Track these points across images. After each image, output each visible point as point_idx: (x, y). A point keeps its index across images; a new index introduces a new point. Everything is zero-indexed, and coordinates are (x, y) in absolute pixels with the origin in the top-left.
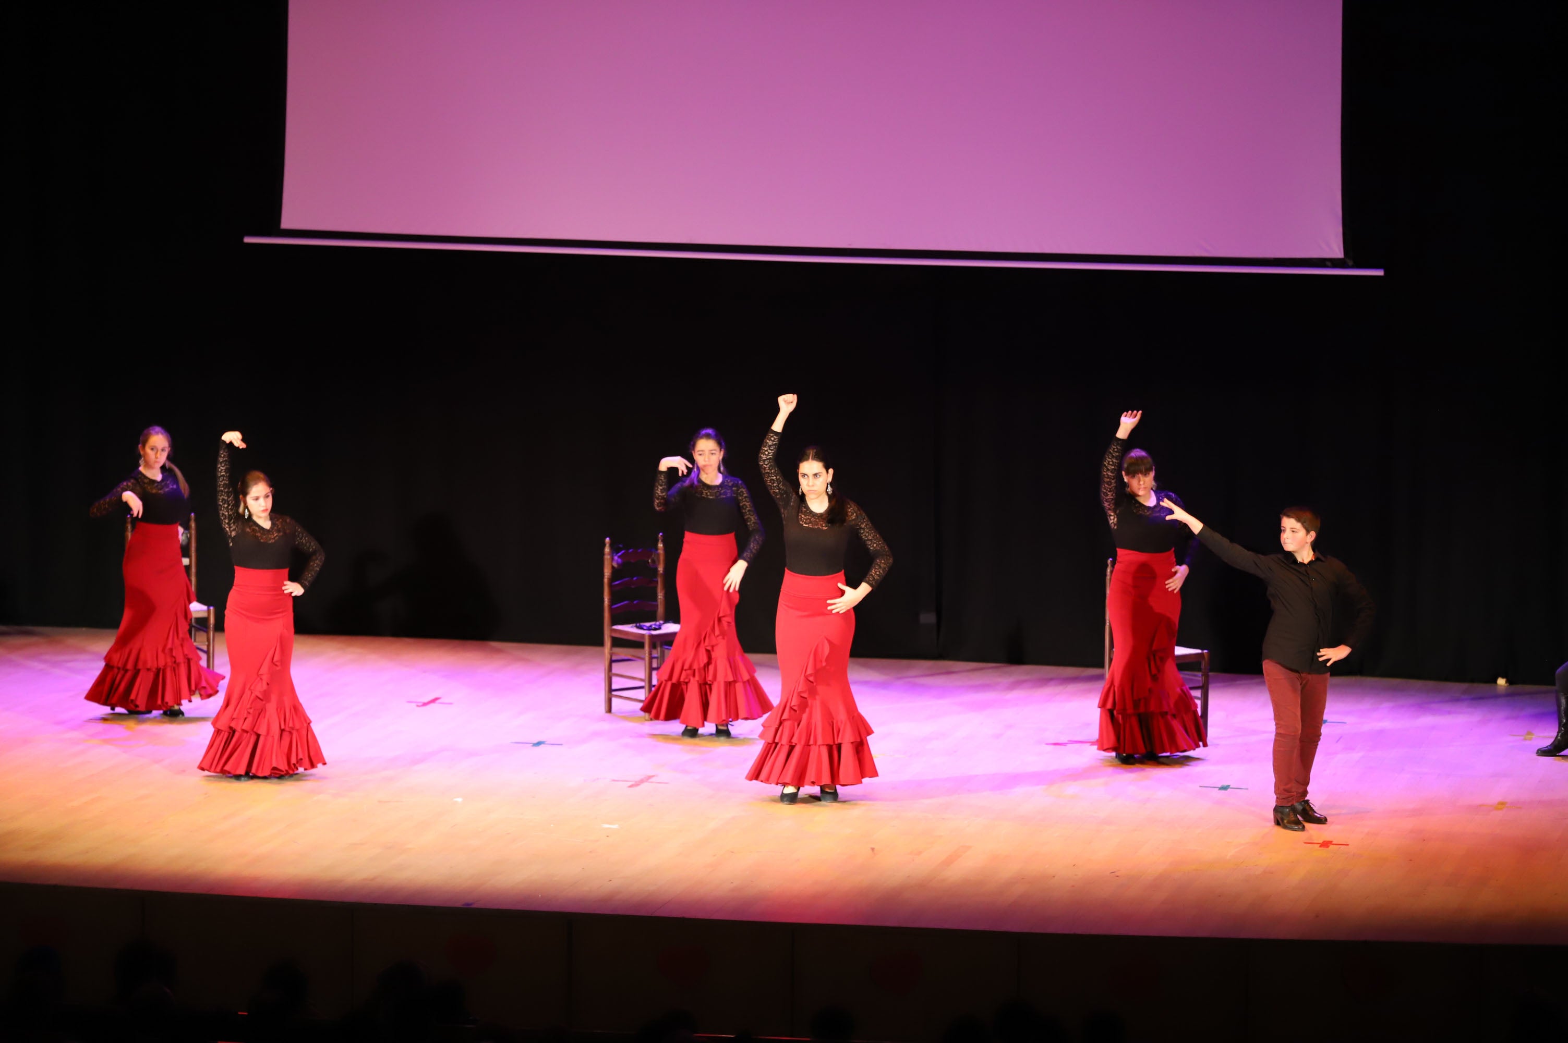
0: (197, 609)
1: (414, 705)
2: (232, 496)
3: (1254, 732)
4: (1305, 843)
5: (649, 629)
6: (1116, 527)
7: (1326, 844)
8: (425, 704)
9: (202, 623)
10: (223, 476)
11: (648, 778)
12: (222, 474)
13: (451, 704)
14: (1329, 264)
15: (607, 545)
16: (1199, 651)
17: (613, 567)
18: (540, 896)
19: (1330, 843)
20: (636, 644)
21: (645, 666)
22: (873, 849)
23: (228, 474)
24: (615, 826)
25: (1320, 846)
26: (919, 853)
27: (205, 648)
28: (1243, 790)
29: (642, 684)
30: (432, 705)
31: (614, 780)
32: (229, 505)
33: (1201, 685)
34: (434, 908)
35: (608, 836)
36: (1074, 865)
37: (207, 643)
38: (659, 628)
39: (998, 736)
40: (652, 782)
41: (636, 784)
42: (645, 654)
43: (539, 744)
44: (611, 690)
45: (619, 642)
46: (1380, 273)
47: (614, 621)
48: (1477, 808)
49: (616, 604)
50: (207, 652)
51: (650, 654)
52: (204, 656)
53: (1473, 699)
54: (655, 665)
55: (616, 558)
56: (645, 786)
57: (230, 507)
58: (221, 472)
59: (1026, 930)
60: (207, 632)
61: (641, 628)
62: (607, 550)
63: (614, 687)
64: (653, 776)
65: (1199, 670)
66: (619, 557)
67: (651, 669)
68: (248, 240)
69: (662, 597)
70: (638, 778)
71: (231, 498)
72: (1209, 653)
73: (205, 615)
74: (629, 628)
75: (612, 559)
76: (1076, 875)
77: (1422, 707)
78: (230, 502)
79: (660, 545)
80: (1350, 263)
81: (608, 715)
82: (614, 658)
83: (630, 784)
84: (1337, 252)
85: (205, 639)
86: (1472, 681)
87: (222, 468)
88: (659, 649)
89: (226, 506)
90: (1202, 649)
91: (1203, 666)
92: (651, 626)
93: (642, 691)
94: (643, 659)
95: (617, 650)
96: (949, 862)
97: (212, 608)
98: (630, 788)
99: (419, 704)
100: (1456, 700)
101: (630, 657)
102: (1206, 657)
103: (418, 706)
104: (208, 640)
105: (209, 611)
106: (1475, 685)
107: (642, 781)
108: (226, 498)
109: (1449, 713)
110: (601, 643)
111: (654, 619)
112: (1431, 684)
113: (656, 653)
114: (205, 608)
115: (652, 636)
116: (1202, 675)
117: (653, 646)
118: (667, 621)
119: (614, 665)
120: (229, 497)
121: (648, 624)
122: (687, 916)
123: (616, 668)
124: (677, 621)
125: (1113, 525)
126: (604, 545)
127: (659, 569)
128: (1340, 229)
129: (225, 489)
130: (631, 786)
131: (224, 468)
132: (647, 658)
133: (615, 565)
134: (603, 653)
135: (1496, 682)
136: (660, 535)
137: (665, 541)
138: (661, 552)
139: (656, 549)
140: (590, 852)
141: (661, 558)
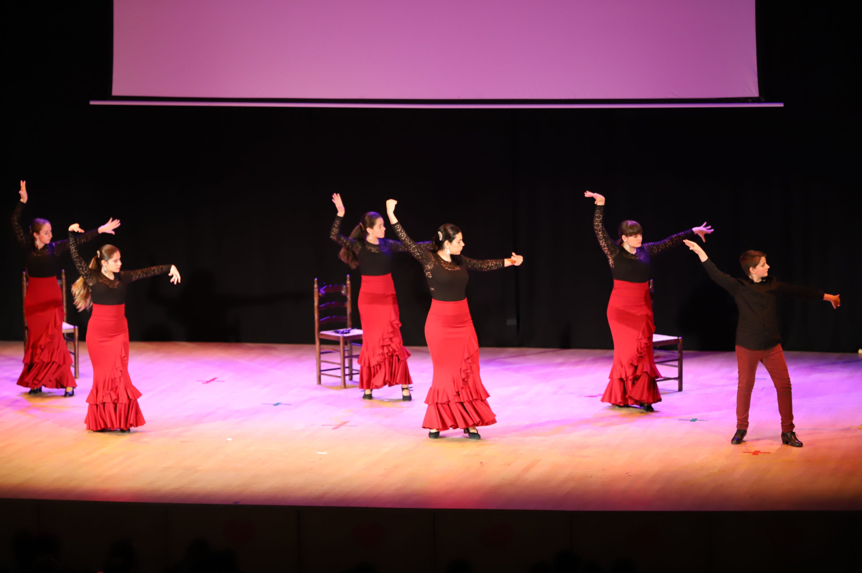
0: (67, 327)
1: (201, 383)
2: (83, 262)
3: (711, 386)
4: (744, 452)
5: (343, 333)
6: (613, 267)
7: (756, 453)
8: (208, 382)
9: (70, 336)
10: (74, 252)
11: (344, 423)
12: (73, 251)
13: (223, 381)
14: (750, 100)
16: (676, 338)
17: (320, 296)
18: (280, 496)
19: (759, 452)
20: (335, 342)
21: (341, 356)
22: (481, 463)
23: (77, 251)
24: (325, 453)
25: (753, 454)
26: (509, 465)
27: (73, 351)
28: (705, 421)
29: (339, 366)
30: (212, 383)
31: (323, 425)
32: (83, 268)
33: (677, 358)
34: (216, 505)
35: (320, 459)
36: (604, 469)
37: (74, 348)
38: (349, 332)
39: (555, 393)
40: (346, 426)
41: (337, 427)
42: (340, 348)
43: (277, 404)
44: (321, 371)
45: (324, 341)
46: (781, 105)
47: (321, 329)
48: (848, 429)
49: (322, 318)
50: (74, 354)
51: (344, 348)
52: (72, 357)
53: (845, 362)
54: (346, 355)
55: (321, 290)
56: (342, 428)
57: (84, 269)
58: (72, 250)
59: (576, 509)
60: (74, 342)
61: (337, 332)
62: (316, 286)
63: (322, 369)
64: (347, 422)
65: (677, 349)
66: (324, 290)
67: (345, 357)
68: (92, 103)
69: (350, 314)
70: (338, 424)
71: (83, 264)
72: (682, 338)
73: (72, 331)
74: (331, 333)
75: (319, 291)
76: (605, 475)
77: (813, 368)
78: (83, 266)
79: (348, 282)
80: (763, 100)
81: (319, 386)
82: (322, 351)
83: (333, 427)
84: (755, 93)
85: (73, 346)
86: (843, 351)
87: (73, 248)
88: (349, 345)
89: (81, 269)
90: (678, 336)
91: (679, 347)
92: (343, 331)
93: (339, 371)
94: (339, 351)
95: (323, 346)
96: (527, 469)
97: (76, 327)
98: (334, 430)
99: (204, 382)
100: (834, 363)
101: (331, 351)
102: (681, 341)
103: (203, 383)
104: (75, 346)
105: (75, 329)
106: (845, 354)
107: (340, 425)
108: (80, 265)
109: (830, 371)
110: (313, 342)
111: (345, 327)
112: (818, 354)
113: (347, 348)
114: (72, 327)
115: (345, 338)
116: (678, 353)
117: (345, 343)
118: (353, 328)
119: (322, 356)
120: (81, 264)
121: (342, 330)
122: (370, 506)
123: (324, 357)
124: (360, 328)
125: (611, 265)
126: (314, 283)
127: (347, 297)
128: (756, 79)
129: (77, 260)
130: (334, 428)
131: (74, 248)
132: (342, 351)
133: (320, 294)
134: (315, 348)
135: (857, 352)
136: (348, 276)
137: (351, 280)
138: (349, 286)
139: (346, 284)
140: (310, 469)
141: (349, 290)
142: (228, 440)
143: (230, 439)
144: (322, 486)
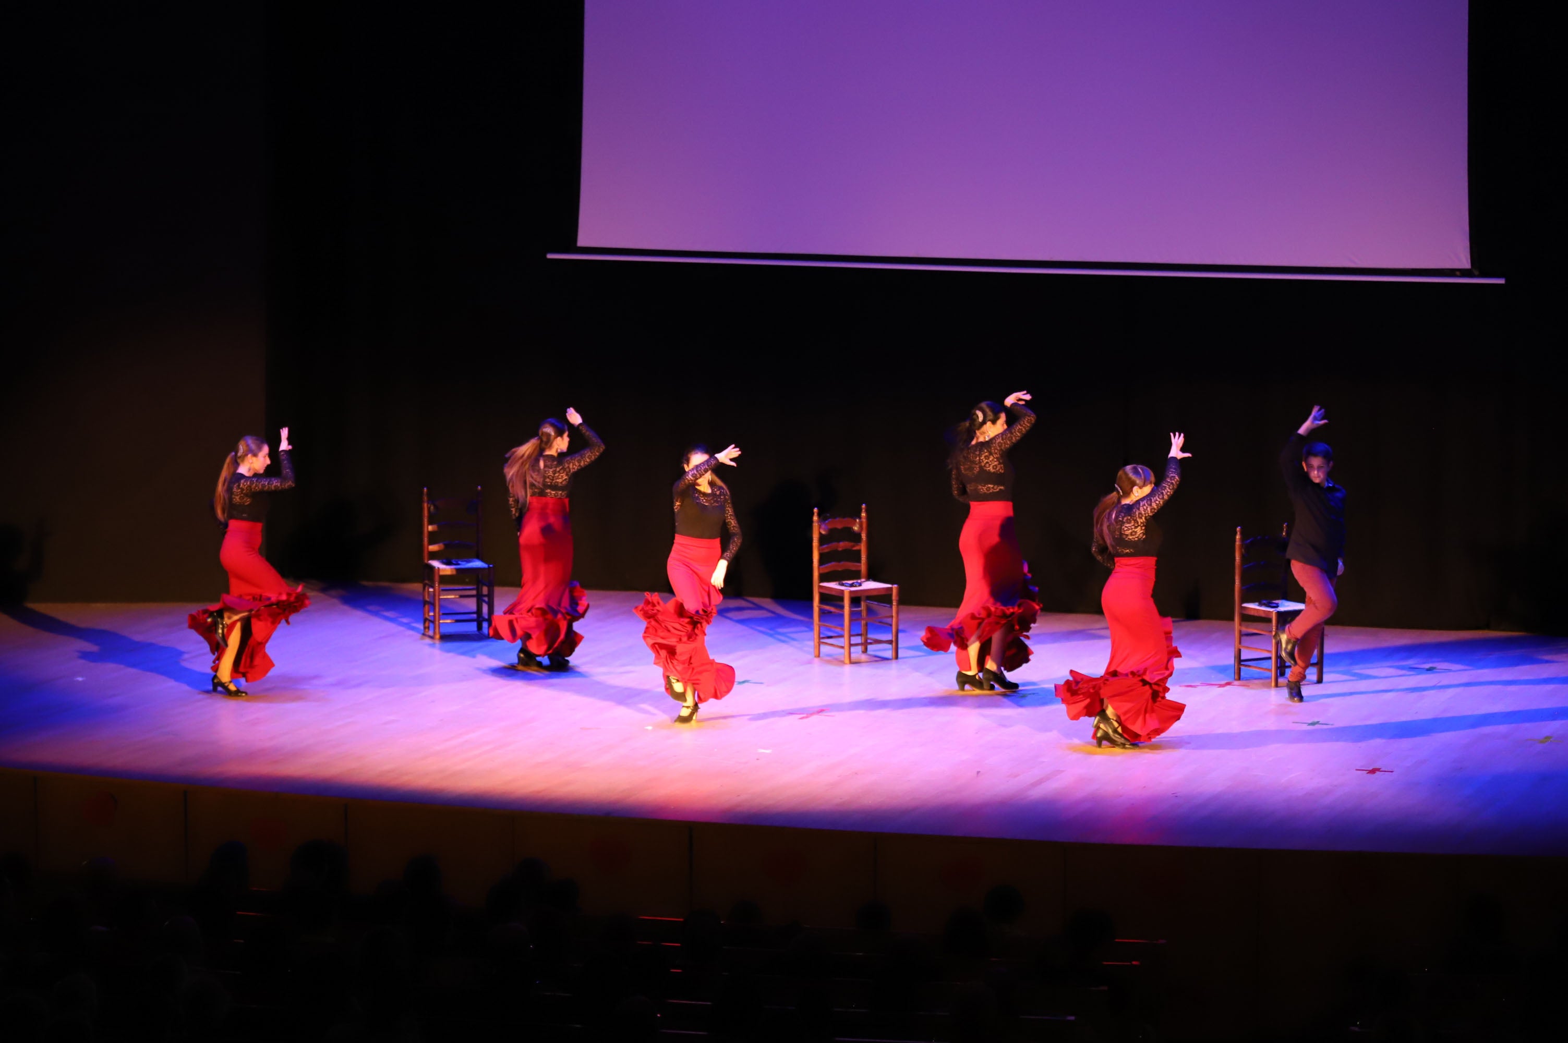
4: (1357, 770)
5: (852, 585)
7: (1373, 771)
11: (820, 712)
14: (1458, 273)
15: (816, 514)
17: (820, 533)
19: (1378, 770)
22: (978, 772)
24: (768, 751)
25: (1368, 773)
26: (1016, 776)
31: (789, 713)
35: (758, 759)
36: (1145, 787)
38: (860, 585)
40: (822, 715)
41: (807, 717)
44: (820, 638)
46: (1502, 281)
47: (823, 579)
49: (823, 566)
55: (824, 526)
56: (815, 717)
61: (843, 585)
62: (815, 518)
64: (826, 710)
66: (827, 525)
68: (550, 256)
69: (864, 559)
70: (811, 711)
74: (835, 585)
75: (820, 527)
79: (863, 514)
80: (1476, 273)
81: (816, 659)
83: (802, 716)
84: (1466, 264)
88: (863, 603)
92: (853, 583)
96: (1040, 782)
98: (801, 720)
107: (813, 714)
111: (855, 577)
115: (852, 594)
121: (850, 582)
126: (813, 514)
127: (862, 536)
128: (1467, 244)
130: (802, 718)
133: (822, 531)
136: (864, 506)
137: (867, 511)
138: (864, 520)
139: (860, 517)
140: (735, 772)
141: (864, 526)
142: (647, 730)
143: (650, 728)
144: (739, 796)
